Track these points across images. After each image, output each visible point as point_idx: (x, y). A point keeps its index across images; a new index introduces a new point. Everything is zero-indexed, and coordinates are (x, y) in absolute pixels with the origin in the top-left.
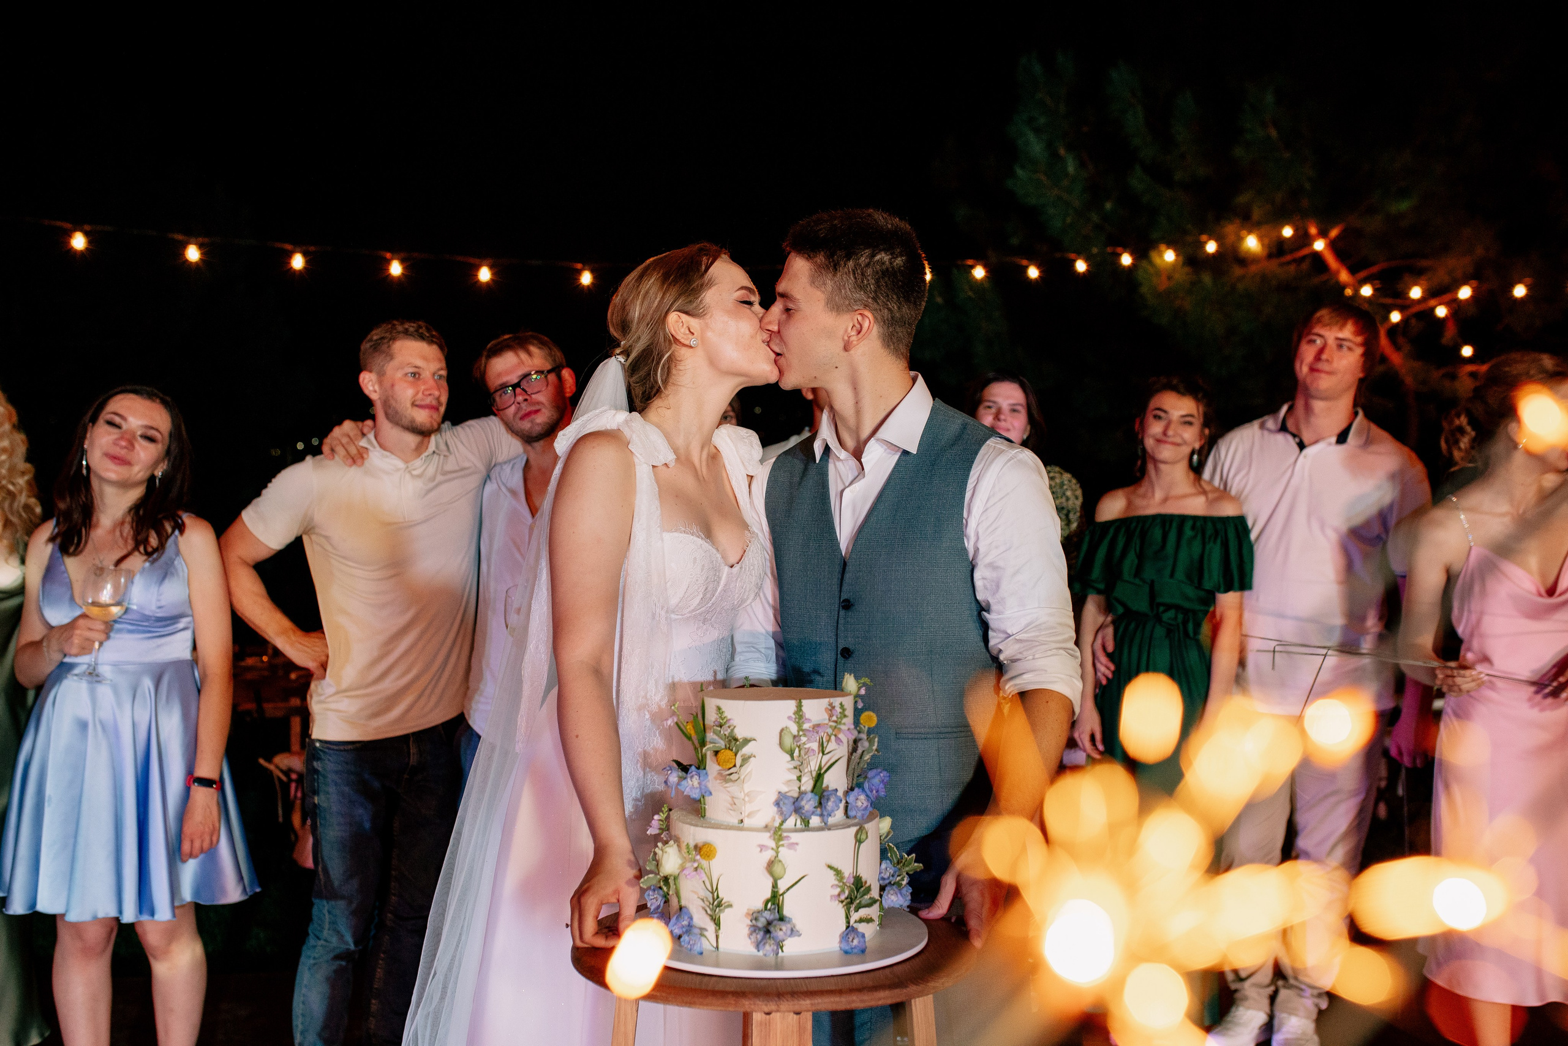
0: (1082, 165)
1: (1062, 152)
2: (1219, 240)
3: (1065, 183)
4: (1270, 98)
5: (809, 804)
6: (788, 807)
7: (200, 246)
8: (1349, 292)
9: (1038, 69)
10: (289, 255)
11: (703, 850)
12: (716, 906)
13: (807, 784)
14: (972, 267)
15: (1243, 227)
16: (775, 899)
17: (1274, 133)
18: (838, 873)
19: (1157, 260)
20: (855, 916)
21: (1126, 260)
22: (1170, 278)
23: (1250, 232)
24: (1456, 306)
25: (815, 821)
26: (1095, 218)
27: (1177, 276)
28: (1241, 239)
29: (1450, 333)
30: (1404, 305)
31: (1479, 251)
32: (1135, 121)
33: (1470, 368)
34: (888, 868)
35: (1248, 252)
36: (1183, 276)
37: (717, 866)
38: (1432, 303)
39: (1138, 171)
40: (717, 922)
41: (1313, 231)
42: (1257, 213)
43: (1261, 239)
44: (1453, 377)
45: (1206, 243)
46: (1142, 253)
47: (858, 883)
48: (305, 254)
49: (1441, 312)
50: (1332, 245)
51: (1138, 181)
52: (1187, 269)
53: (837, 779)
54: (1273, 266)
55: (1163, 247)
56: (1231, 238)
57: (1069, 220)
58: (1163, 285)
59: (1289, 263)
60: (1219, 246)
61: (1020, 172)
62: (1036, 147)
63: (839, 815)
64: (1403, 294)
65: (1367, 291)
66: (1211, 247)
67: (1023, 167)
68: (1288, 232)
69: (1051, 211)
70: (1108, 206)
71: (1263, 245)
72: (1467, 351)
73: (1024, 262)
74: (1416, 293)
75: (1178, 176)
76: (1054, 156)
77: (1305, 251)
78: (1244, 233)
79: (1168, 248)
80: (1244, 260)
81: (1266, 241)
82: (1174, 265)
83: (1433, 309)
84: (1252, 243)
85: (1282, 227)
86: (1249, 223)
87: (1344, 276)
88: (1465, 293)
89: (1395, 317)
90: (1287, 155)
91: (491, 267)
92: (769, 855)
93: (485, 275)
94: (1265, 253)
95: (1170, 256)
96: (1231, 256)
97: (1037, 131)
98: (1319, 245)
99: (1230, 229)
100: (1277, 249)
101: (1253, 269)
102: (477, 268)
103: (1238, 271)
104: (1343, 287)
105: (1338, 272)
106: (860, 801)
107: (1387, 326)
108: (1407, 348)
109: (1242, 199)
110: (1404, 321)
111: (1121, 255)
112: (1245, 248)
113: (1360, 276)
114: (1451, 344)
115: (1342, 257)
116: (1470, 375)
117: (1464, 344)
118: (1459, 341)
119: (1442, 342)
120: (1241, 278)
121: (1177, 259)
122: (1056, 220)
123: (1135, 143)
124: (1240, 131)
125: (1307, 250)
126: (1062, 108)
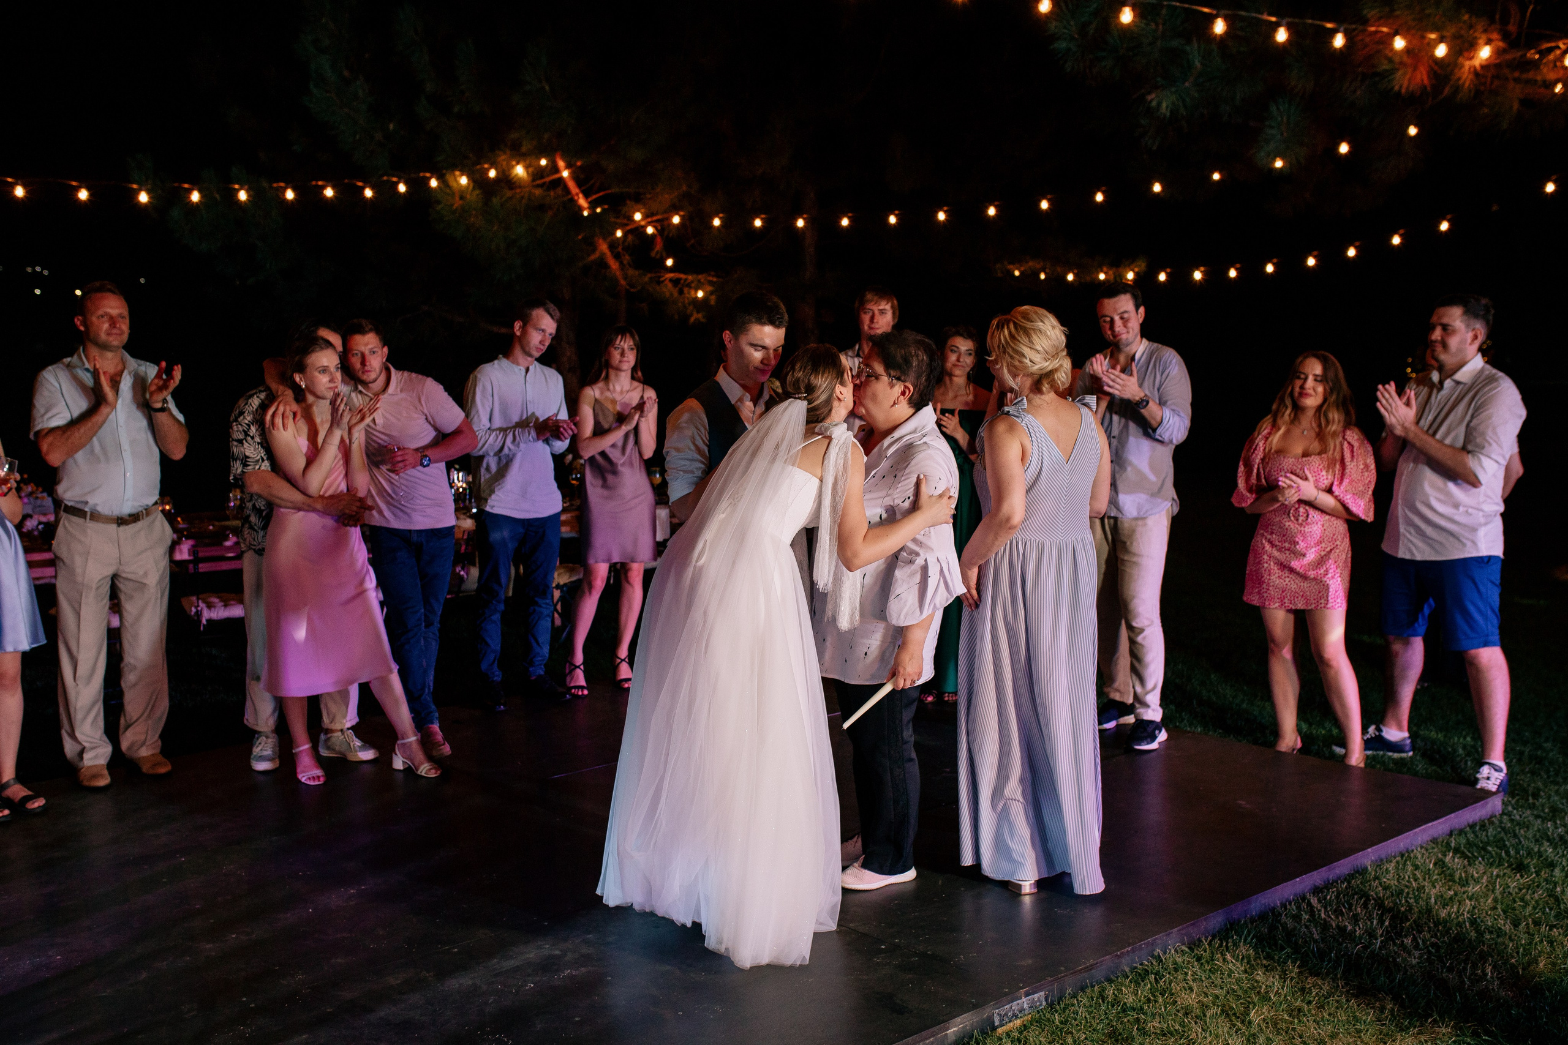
2: (496, 167)
3: (354, 104)
4: (544, 58)
8: (585, 212)
14: (324, 187)
15: (512, 157)
17: (547, 87)
19: (454, 183)
21: (434, 183)
22: (462, 198)
23: (518, 163)
24: (663, 226)
26: (378, 136)
27: (469, 196)
28: (512, 167)
29: (656, 247)
30: (627, 225)
31: (684, 188)
32: (421, 59)
33: (671, 275)
35: (517, 175)
36: (474, 197)
38: (643, 223)
39: (424, 102)
41: (561, 164)
42: (524, 149)
43: (526, 168)
44: (659, 283)
45: (488, 170)
46: (441, 178)
49: (650, 230)
50: (574, 176)
51: (423, 109)
52: (477, 192)
54: (531, 189)
55: (457, 173)
56: (505, 167)
58: (457, 203)
59: (541, 186)
60: (498, 173)
61: (314, 90)
65: (599, 210)
66: (492, 174)
67: (316, 86)
68: (543, 162)
69: (342, 127)
70: (391, 126)
71: (528, 172)
72: (670, 262)
73: (360, 184)
74: (637, 216)
76: (341, 77)
77: (556, 179)
78: (514, 163)
79: (462, 175)
80: (513, 185)
81: (531, 170)
82: (466, 188)
83: (646, 227)
84: (520, 170)
85: (540, 160)
86: (518, 156)
87: (581, 199)
88: (675, 220)
89: (619, 233)
90: (556, 104)
94: (530, 179)
95: (464, 181)
96: (506, 180)
98: (565, 174)
100: (537, 174)
101: (518, 191)
103: (509, 193)
104: (581, 209)
105: (577, 194)
108: (627, 259)
109: (514, 135)
110: (625, 235)
111: (429, 179)
112: (513, 175)
113: (590, 199)
114: (658, 256)
115: (579, 183)
116: (671, 280)
117: (669, 257)
118: (664, 254)
119: (653, 254)
120: (511, 198)
121: (468, 184)
122: (347, 136)
123: (420, 77)
124: (520, 82)
125: (555, 176)
126: (344, 33)
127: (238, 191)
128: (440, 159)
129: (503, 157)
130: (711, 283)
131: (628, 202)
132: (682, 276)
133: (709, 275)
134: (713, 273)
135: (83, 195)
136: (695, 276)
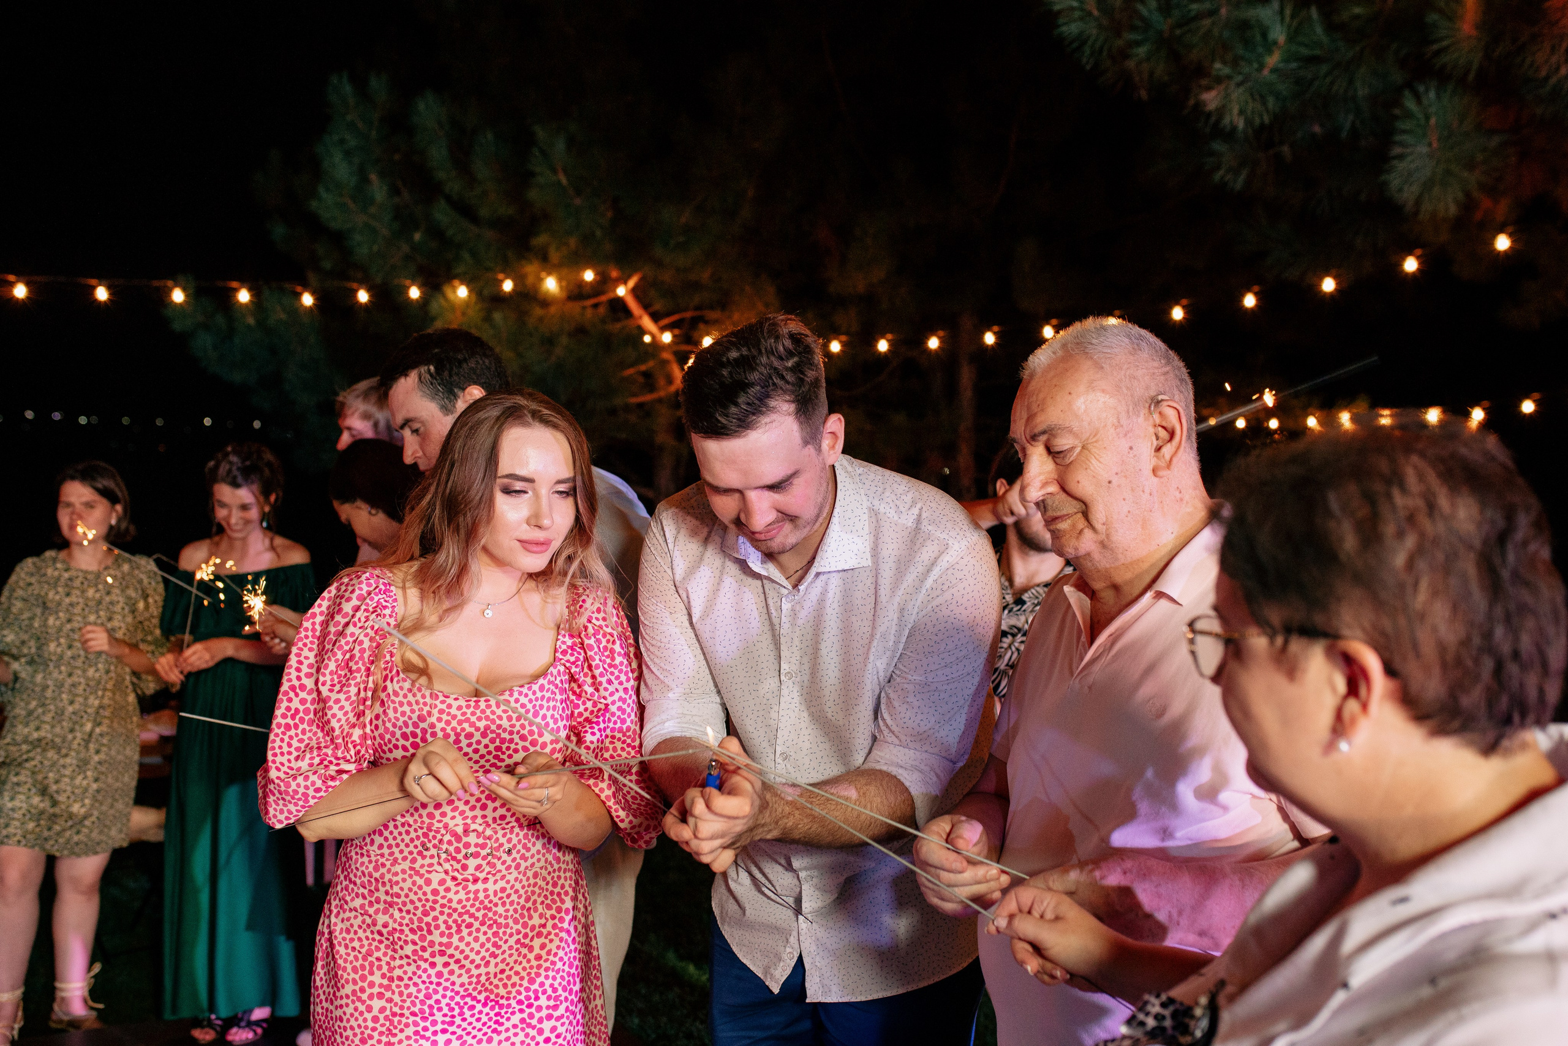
0: (394, 190)
1: (373, 177)
2: (518, 280)
3: (373, 210)
4: (560, 145)
8: (647, 339)
9: (348, 89)
15: (542, 270)
17: (564, 179)
19: (450, 295)
21: (414, 293)
22: (463, 313)
23: (549, 274)
27: (471, 312)
28: (541, 280)
32: (438, 154)
35: (548, 291)
36: (474, 314)
39: (443, 203)
41: (615, 277)
42: (554, 256)
43: (560, 280)
45: (502, 281)
46: (433, 287)
50: (632, 292)
51: (442, 214)
52: (480, 306)
54: (574, 310)
55: (455, 283)
56: (530, 280)
57: (375, 248)
59: (589, 306)
61: (324, 195)
62: (340, 168)
65: (667, 338)
66: (508, 286)
67: (328, 190)
68: (589, 276)
69: (358, 237)
71: (561, 287)
75: (484, 212)
76: (364, 180)
77: (604, 298)
78: (543, 274)
79: (462, 285)
80: (545, 302)
81: (564, 284)
82: (467, 301)
84: (551, 284)
85: (582, 271)
86: (547, 264)
87: (647, 322)
90: (578, 201)
94: (564, 295)
95: (463, 292)
96: (528, 295)
97: (347, 153)
98: (621, 291)
99: (530, 269)
100: (577, 293)
101: (553, 310)
103: (538, 311)
104: (645, 333)
105: (641, 317)
109: (540, 240)
111: (410, 288)
112: (544, 288)
113: (662, 323)
115: (646, 306)
120: (541, 319)
121: (469, 296)
122: (362, 248)
123: (441, 175)
124: (533, 174)
125: (611, 295)
126: (374, 133)
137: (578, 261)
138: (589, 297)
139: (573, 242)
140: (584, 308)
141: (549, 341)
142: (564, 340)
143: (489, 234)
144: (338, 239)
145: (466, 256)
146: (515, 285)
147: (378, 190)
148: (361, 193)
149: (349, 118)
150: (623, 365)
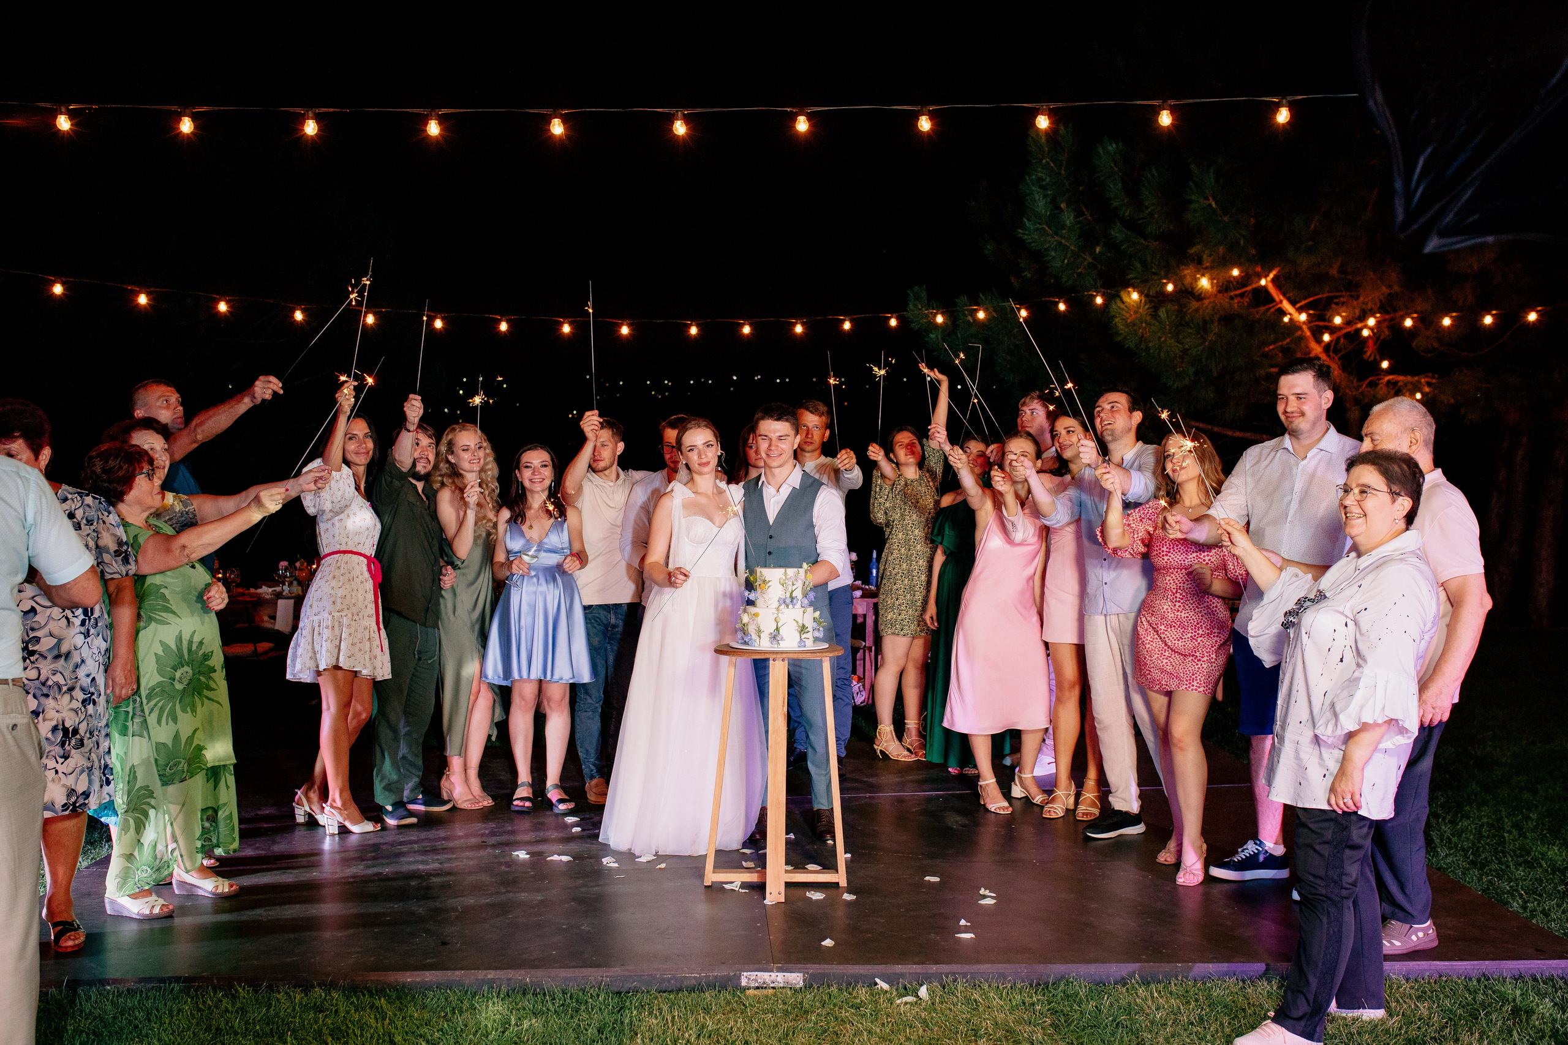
0: (1079, 213)
1: (1063, 206)
2: (1178, 282)
3: (1064, 232)
4: (1210, 178)
5: (788, 601)
6: (782, 602)
7: (443, 319)
8: (1286, 319)
9: (1043, 140)
10: (499, 322)
11: (756, 615)
12: (759, 632)
13: (788, 595)
14: (977, 311)
15: (1198, 272)
16: (777, 629)
17: (1213, 203)
18: (797, 622)
19: (1125, 298)
20: (803, 636)
21: (1099, 300)
22: (1136, 312)
23: (1203, 275)
25: (791, 606)
26: (1090, 259)
27: (1142, 312)
28: (1196, 280)
29: (1370, 352)
30: (1332, 330)
32: (1115, 187)
33: (1390, 377)
34: (815, 625)
35: (1202, 288)
36: (1146, 311)
37: (759, 619)
38: (1359, 325)
39: (1118, 224)
40: (760, 637)
41: (1256, 271)
42: (1207, 261)
43: (1211, 279)
45: (1166, 284)
46: (1112, 295)
47: (804, 626)
48: (508, 322)
49: (1366, 333)
50: (1274, 282)
51: (1117, 233)
52: (1150, 306)
53: (798, 594)
54: (1223, 300)
55: (1130, 289)
56: (1188, 280)
57: (1066, 261)
58: (1131, 317)
59: (1235, 297)
61: (1027, 224)
62: (1040, 204)
63: (798, 605)
64: (1331, 321)
65: (1303, 317)
66: (1170, 287)
67: (1029, 220)
68: (1236, 272)
69: (1052, 254)
70: (1098, 250)
71: (1212, 283)
72: (1385, 364)
73: (1019, 305)
74: (1338, 320)
75: (1151, 229)
76: (1056, 209)
77: (1249, 288)
78: (1198, 276)
79: (1135, 289)
80: (1199, 296)
81: (1215, 281)
82: (1139, 304)
83: (1359, 330)
84: (1204, 283)
85: (1230, 269)
86: (1201, 268)
87: (1286, 305)
88: (1371, 322)
89: (1326, 338)
90: (1226, 219)
91: (629, 325)
92: (776, 615)
93: (625, 330)
95: (1135, 296)
96: (1187, 293)
97: (1043, 188)
98: (1263, 282)
99: (1187, 272)
100: (1225, 287)
101: (1206, 302)
102: (620, 326)
103: (1194, 304)
104: (1283, 313)
105: (1281, 302)
106: (806, 601)
107: (1323, 344)
109: (1195, 250)
110: (1335, 342)
111: (1095, 297)
112: (1199, 286)
113: (1298, 305)
114: (1372, 358)
115: (1284, 292)
116: (1389, 381)
117: (1385, 359)
118: (1378, 357)
119: (1366, 357)
120: (1197, 310)
121: (1140, 299)
122: (1057, 261)
123: (1115, 203)
124: (1190, 202)
125: (1254, 286)
126: (1063, 172)
127: (889, 318)
128: (1131, 276)
129: (1186, 272)
130: (1429, 384)
131: (1334, 306)
132: (1401, 378)
133: (1427, 376)
134: (1430, 374)
135: (746, 330)
136: (1409, 378)
137: (1226, 263)
138: (1235, 289)
139: (1221, 249)
140: (1232, 298)
141: (1203, 327)
142: (1215, 328)
143: (1154, 244)
144: (1038, 256)
145: (1137, 265)
146: (1175, 286)
147: (1068, 218)
148: (1054, 221)
149: (1044, 161)
150: (1263, 344)
